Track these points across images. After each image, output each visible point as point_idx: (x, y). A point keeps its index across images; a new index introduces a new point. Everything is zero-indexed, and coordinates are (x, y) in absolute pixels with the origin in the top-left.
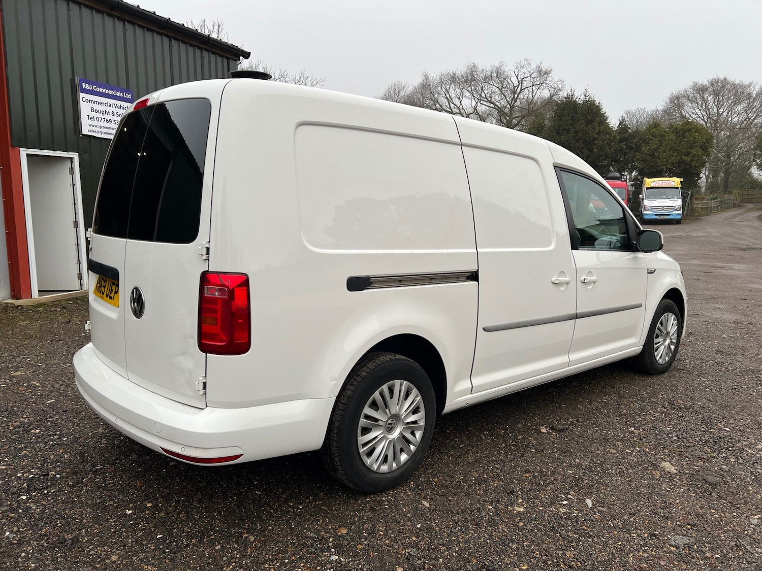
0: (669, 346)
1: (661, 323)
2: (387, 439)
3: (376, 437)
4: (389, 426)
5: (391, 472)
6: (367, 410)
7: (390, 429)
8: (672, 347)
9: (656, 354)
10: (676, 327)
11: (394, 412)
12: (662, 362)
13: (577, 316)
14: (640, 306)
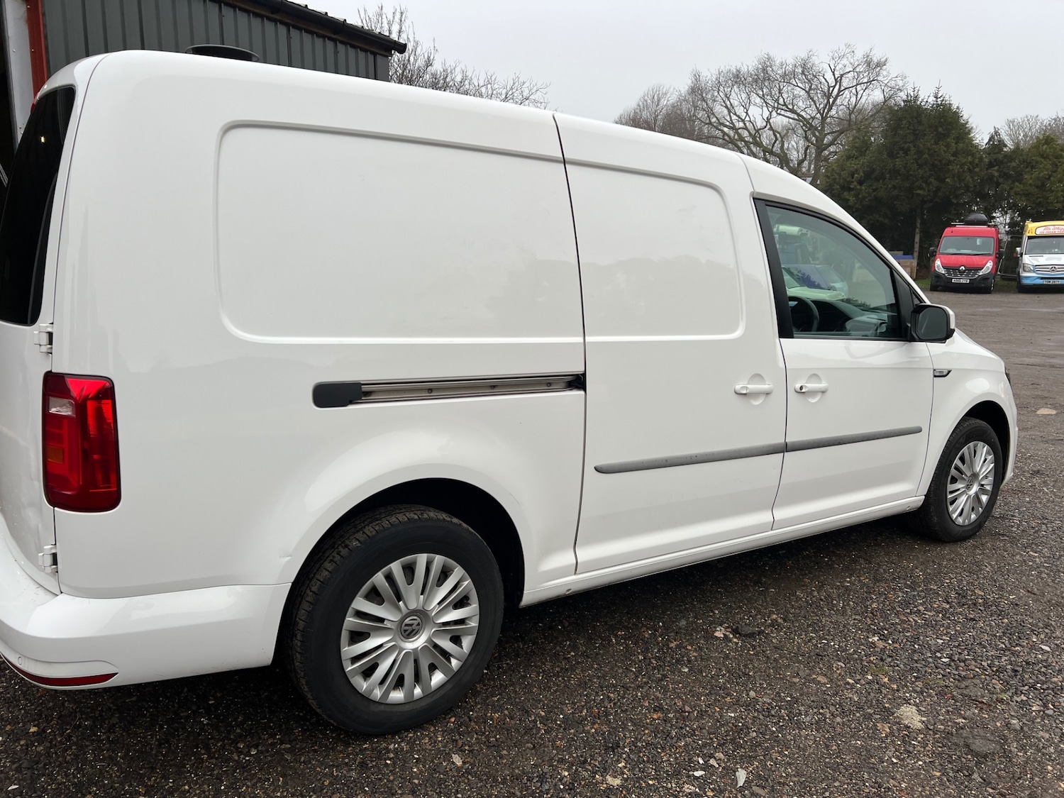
0: (977, 497)
1: (962, 459)
2: (401, 649)
3: (381, 646)
4: (406, 628)
5: (410, 701)
6: (360, 604)
7: (409, 633)
8: (984, 498)
9: (951, 509)
10: (993, 465)
11: (413, 606)
12: (964, 521)
13: (786, 448)
14: (919, 430)
